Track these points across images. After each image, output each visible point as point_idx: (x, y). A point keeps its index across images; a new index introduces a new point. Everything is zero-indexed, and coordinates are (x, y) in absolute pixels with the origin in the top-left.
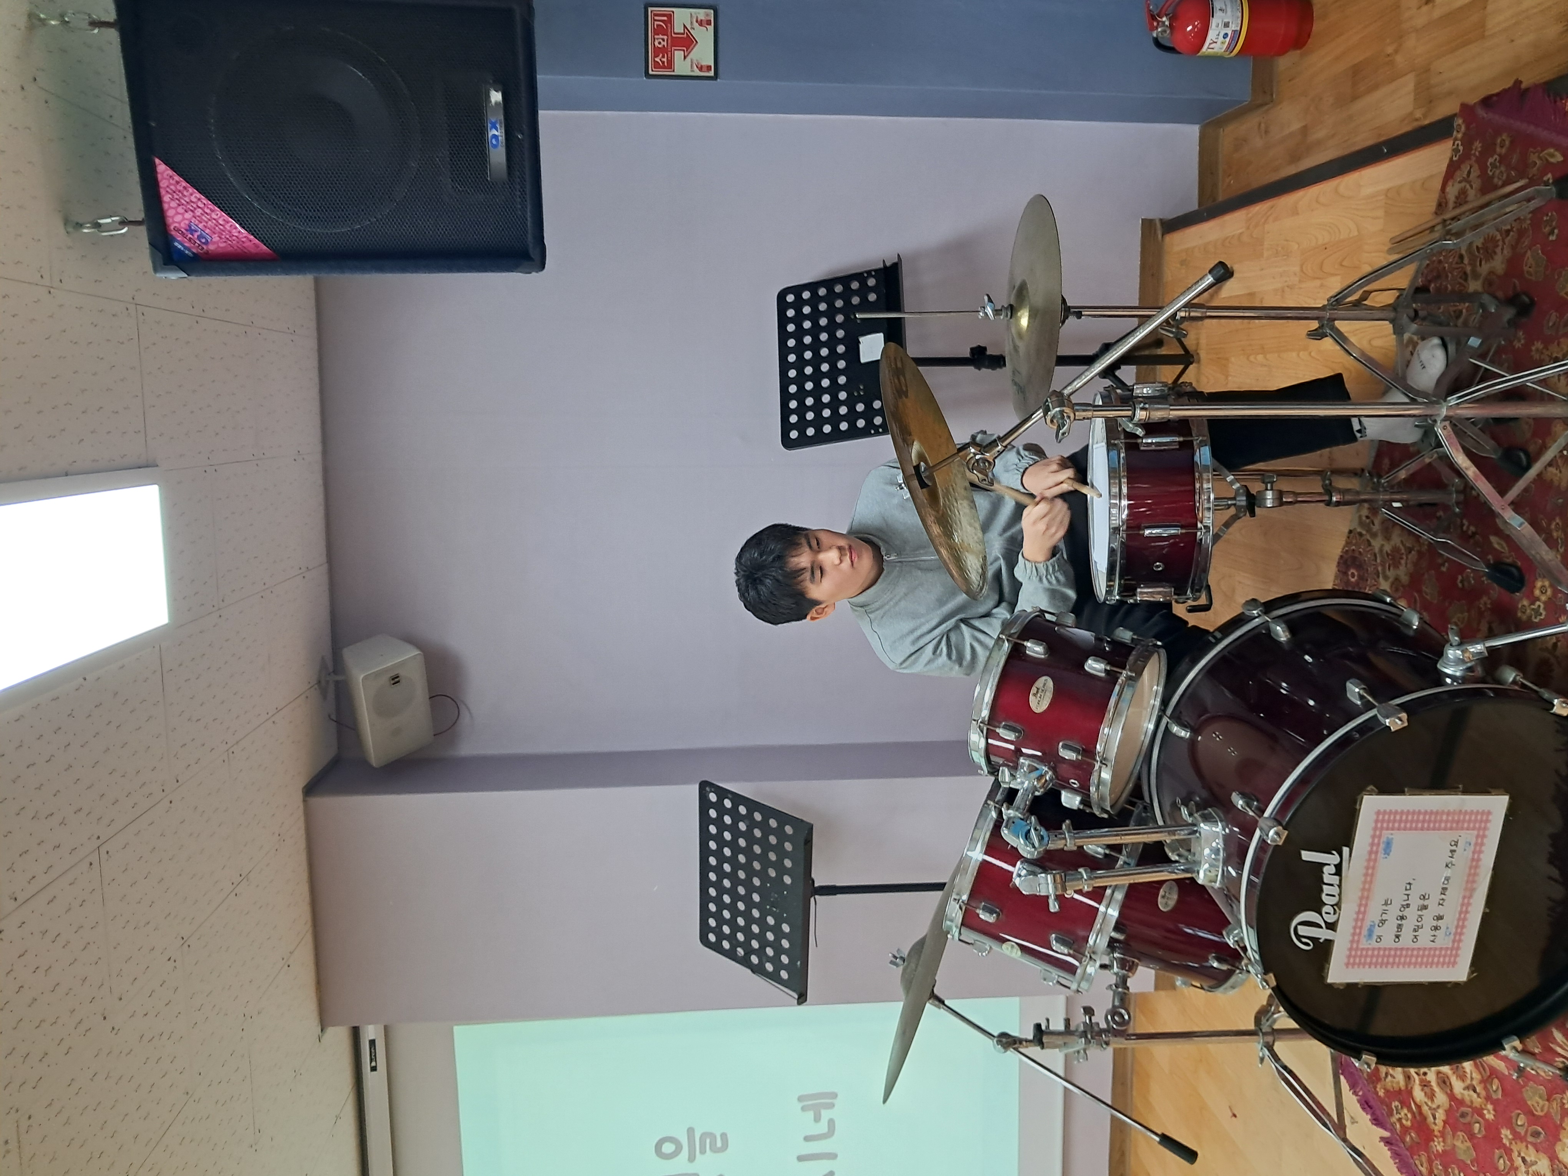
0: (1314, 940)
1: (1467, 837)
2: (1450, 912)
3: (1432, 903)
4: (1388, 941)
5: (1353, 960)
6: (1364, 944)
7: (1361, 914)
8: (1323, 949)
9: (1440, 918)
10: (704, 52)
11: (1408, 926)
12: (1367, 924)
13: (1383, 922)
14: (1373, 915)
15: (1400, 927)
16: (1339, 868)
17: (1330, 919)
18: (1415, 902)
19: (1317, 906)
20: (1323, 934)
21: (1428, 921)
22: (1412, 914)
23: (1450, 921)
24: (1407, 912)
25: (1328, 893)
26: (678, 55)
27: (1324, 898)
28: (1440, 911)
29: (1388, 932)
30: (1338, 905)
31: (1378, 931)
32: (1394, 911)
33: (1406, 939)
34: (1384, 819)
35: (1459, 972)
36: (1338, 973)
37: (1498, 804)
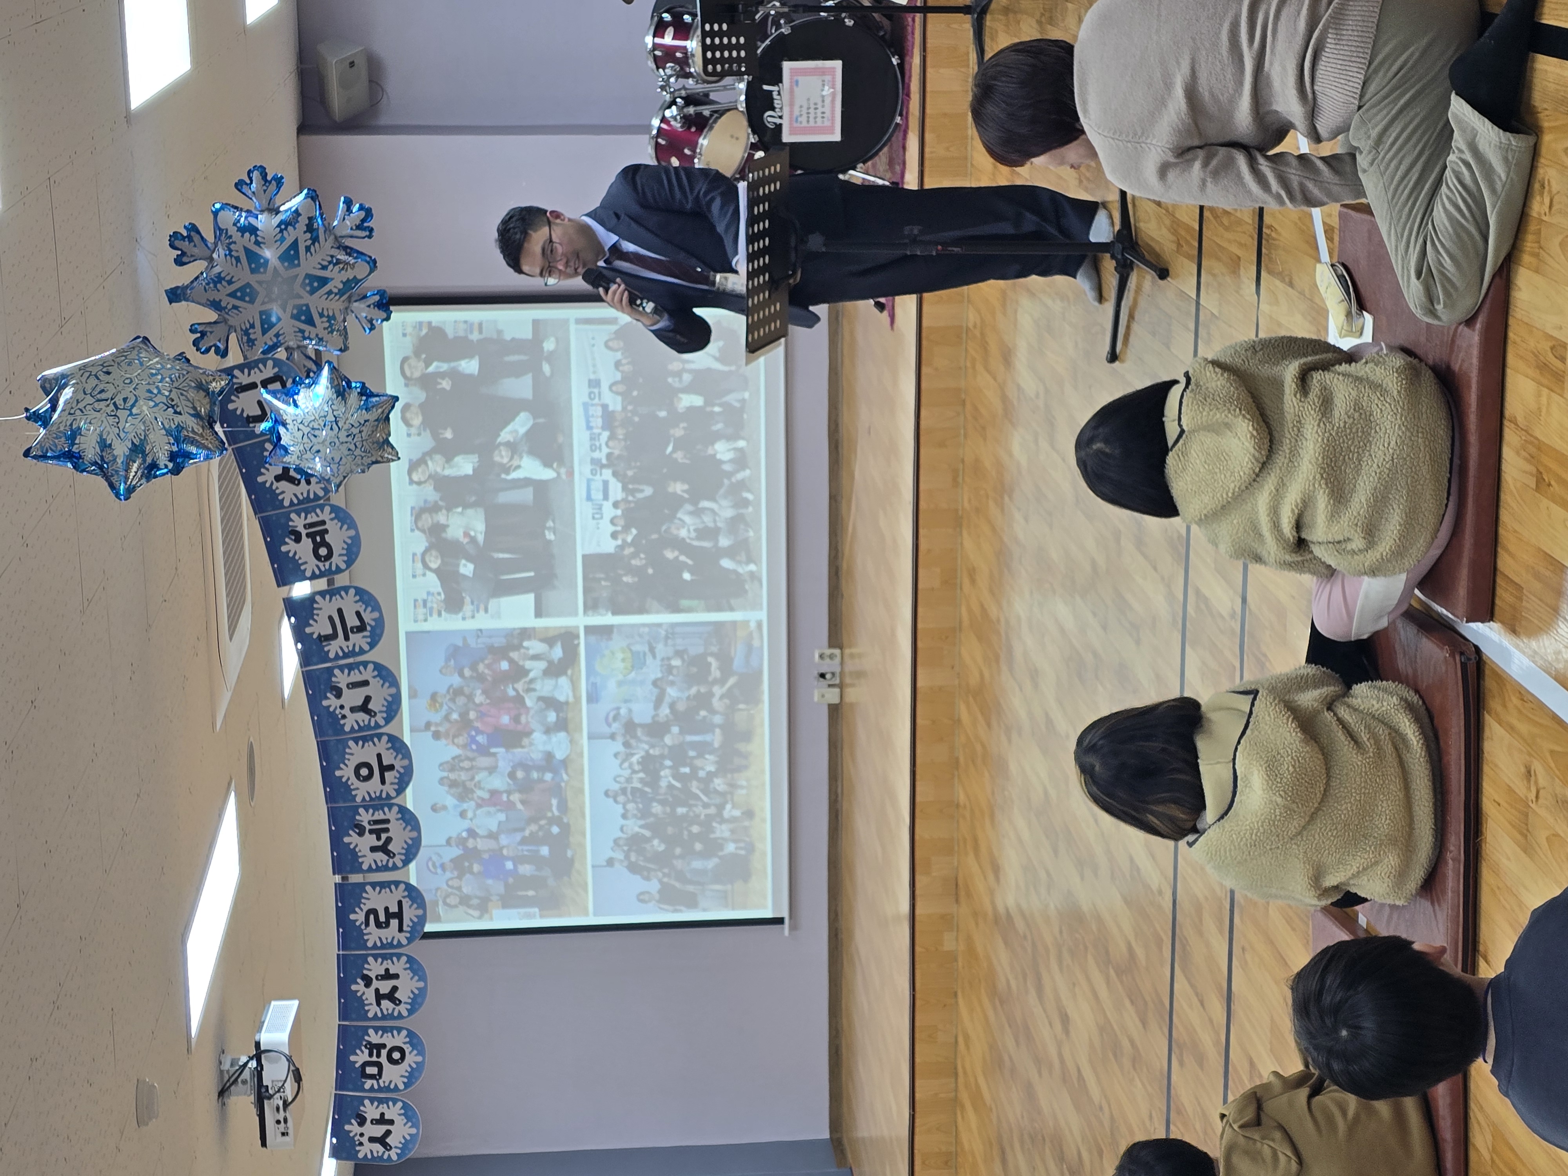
0: (775, 123)
1: (828, 78)
2: (827, 109)
3: (819, 106)
4: (805, 124)
5: (792, 132)
6: (795, 125)
7: (791, 112)
8: (779, 127)
9: (823, 113)
11: (812, 116)
12: (795, 116)
13: (801, 115)
14: (796, 112)
15: (808, 117)
16: (779, 92)
17: (780, 114)
18: (812, 106)
19: (773, 109)
20: (778, 121)
21: (819, 115)
22: (812, 111)
23: (828, 114)
24: (810, 111)
25: (777, 103)
27: (776, 106)
28: (823, 110)
29: (804, 119)
30: (781, 108)
31: (800, 119)
32: (804, 111)
33: (812, 123)
34: (793, 71)
35: (837, 137)
36: (787, 138)
37: (838, 64)
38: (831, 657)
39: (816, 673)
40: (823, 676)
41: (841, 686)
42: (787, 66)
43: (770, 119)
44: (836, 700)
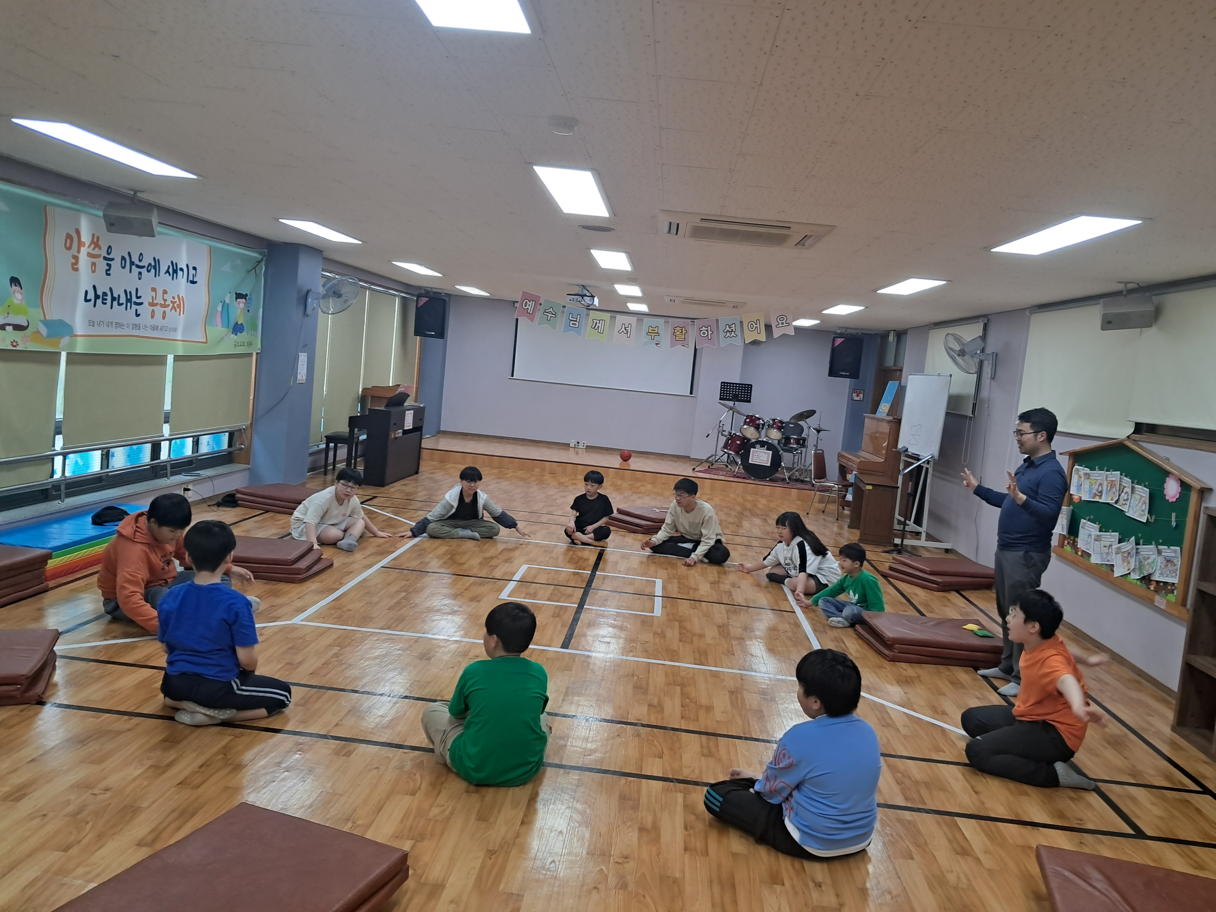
1: (766, 462)
8: (755, 448)
10: (856, 398)
11: (757, 457)
16: (764, 449)
18: (759, 457)
23: (756, 461)
26: (856, 394)
27: (761, 448)
28: (758, 460)
29: (756, 454)
32: (758, 455)
33: (755, 456)
34: (769, 453)
35: (750, 462)
36: (752, 449)
37: (769, 465)
38: (584, 446)
39: (579, 441)
40: (578, 443)
41: (575, 447)
42: (771, 452)
43: (758, 446)
44: (571, 446)
